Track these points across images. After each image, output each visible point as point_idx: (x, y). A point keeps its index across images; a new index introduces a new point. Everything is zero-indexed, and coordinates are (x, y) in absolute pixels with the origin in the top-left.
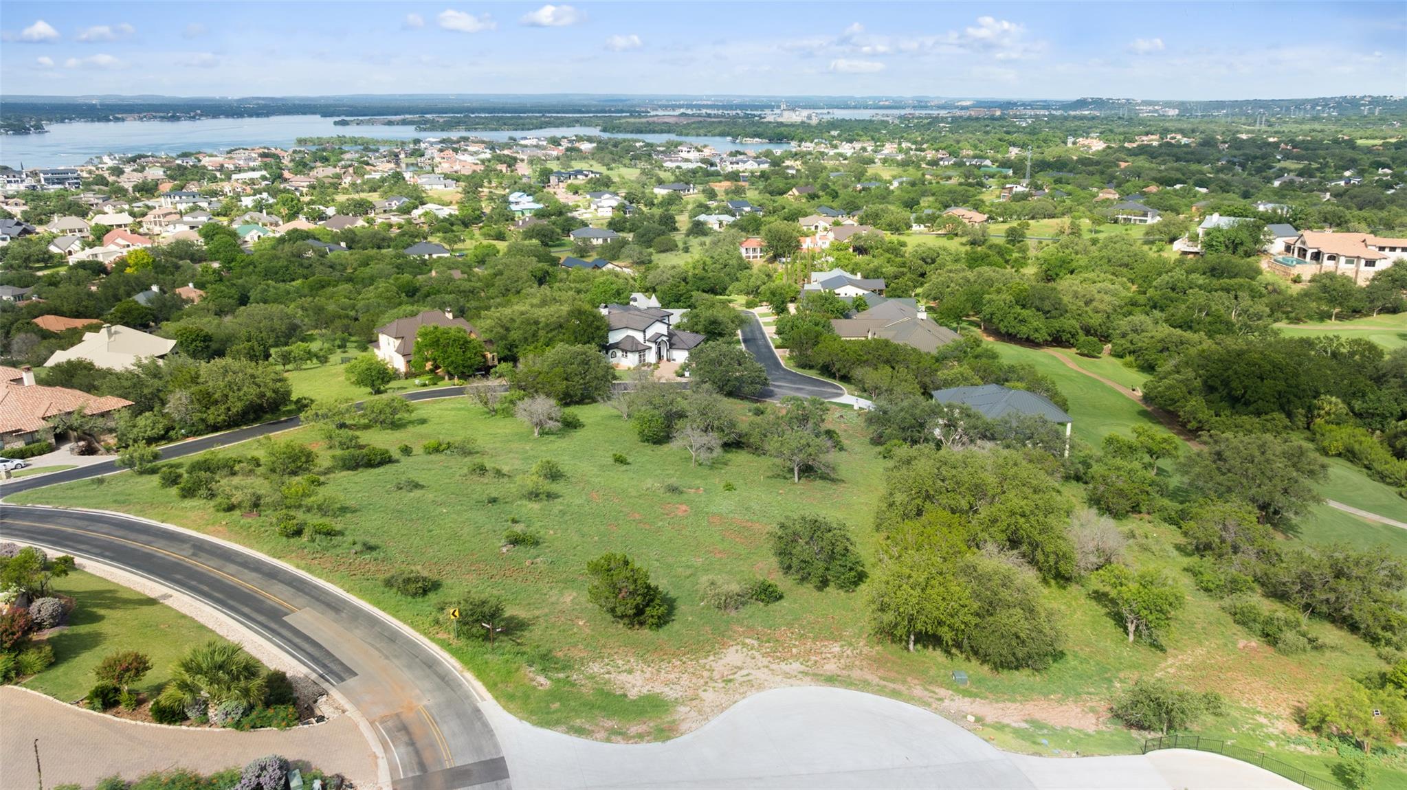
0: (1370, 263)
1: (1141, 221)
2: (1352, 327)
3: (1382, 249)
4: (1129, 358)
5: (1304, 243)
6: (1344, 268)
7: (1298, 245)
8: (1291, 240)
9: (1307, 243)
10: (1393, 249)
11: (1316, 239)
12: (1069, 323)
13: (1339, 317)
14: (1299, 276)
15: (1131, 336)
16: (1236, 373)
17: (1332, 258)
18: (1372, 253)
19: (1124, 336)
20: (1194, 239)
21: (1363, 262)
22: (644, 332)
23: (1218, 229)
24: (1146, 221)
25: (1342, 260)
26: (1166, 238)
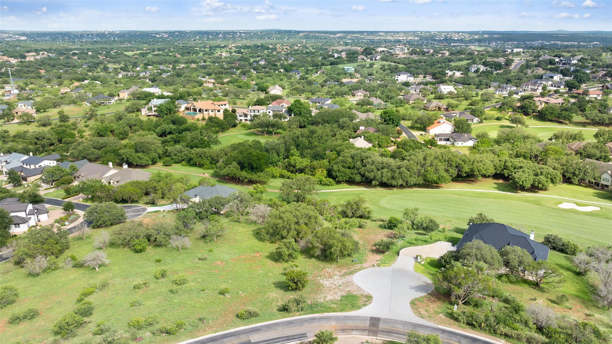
0: (219, 111)
1: (108, 103)
2: (228, 134)
3: (219, 106)
4: (183, 163)
5: (194, 106)
6: (212, 114)
7: (192, 107)
8: (189, 106)
9: (196, 106)
10: (222, 105)
11: (199, 105)
12: (154, 155)
13: (221, 132)
14: (198, 119)
15: (178, 154)
16: (253, 160)
17: (206, 111)
18: (217, 108)
19: (176, 155)
20: (150, 109)
21: (217, 111)
22: (25, 211)
23: (161, 105)
24: (111, 103)
25: (210, 111)
26: (135, 110)
